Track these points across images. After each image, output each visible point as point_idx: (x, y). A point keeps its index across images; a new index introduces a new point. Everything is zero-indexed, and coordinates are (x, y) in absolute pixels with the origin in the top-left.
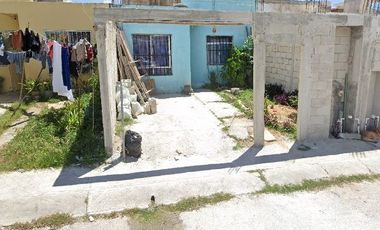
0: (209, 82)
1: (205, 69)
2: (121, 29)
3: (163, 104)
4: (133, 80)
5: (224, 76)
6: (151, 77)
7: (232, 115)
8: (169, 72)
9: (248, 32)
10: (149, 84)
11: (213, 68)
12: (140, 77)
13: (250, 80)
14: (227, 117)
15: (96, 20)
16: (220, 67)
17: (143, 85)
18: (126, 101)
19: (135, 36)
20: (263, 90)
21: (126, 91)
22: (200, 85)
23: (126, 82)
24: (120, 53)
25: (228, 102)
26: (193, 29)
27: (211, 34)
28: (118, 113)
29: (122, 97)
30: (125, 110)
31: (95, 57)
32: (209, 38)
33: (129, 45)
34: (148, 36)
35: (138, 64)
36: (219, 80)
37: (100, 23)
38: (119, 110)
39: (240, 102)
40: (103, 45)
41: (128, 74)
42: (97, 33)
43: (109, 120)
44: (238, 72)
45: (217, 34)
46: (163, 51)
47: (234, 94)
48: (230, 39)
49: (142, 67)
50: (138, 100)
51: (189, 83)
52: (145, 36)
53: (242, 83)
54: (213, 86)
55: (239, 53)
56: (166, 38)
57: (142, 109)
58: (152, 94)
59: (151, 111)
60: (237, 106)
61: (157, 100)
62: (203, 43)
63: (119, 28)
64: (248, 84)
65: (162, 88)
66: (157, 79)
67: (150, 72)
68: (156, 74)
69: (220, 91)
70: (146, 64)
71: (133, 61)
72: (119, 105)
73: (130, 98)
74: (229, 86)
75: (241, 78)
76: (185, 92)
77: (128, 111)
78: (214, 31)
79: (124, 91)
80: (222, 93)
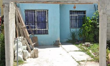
0: (71, 39)
1: (68, 31)
2: (18, 7)
3: (42, 52)
4: (25, 37)
5: (80, 35)
6: (36, 35)
7: (85, 59)
8: (46, 33)
9: (96, 8)
10: (34, 40)
11: (74, 30)
12: (29, 35)
13: (97, 38)
14: (82, 61)
15: (4, 2)
16: (78, 29)
17: (30, 40)
18: (20, 50)
19: (26, 11)
20: (105, 45)
21: (20, 44)
22: (65, 40)
23: (21, 38)
24: (17, 20)
25: (83, 51)
26: (61, 7)
27: (73, 9)
28: (15, 57)
29: (17, 47)
30: (19, 55)
31: (3, 23)
32: (71, 12)
33: (22, 16)
34: (34, 10)
35: (28, 28)
36: (78, 38)
37: (6, 3)
38: (16, 55)
39: (90, 51)
40: (8, 16)
41: (21, 33)
42: (4, 9)
43: (9, 61)
44: (89, 33)
45: (76, 9)
46: (43, 20)
47: (87, 46)
48: (84, 12)
49: (30, 29)
50: (27, 49)
51: (59, 39)
52: (32, 10)
53: (92, 39)
54: (73, 41)
55: (90, 21)
56: (45, 13)
57: (29, 55)
58: (35, 46)
59: (35, 56)
60: (89, 54)
61: (39, 50)
62: (68, 15)
63: (17, 6)
64: (96, 40)
65: (42, 42)
66: (39, 36)
67: (35, 32)
68: (39, 34)
69: (78, 44)
70: (32, 27)
71: (25, 26)
72: (16, 52)
73: (22, 48)
74: (84, 41)
75: (91, 36)
76: (56, 45)
77: (21, 56)
78: (75, 8)
79: (19, 44)
80: (79, 46)
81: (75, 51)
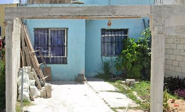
0: (102, 72)
1: (98, 59)
2: (25, 24)
3: (57, 90)
4: (33, 67)
5: (118, 66)
6: (48, 65)
7: (126, 105)
8: (64, 61)
9: (146, 24)
10: (46, 71)
11: (108, 58)
12: (38, 65)
13: (147, 72)
14: (120, 108)
15: (6, 17)
16: (114, 58)
17: (41, 71)
18: (26, 85)
19: (36, 30)
21: (26, 76)
22: (94, 74)
23: (26, 69)
24: (23, 44)
25: (122, 92)
27: (107, 27)
28: (18, 94)
29: (22, 81)
30: (24, 93)
31: (3, 47)
32: (104, 31)
33: (30, 37)
34: (48, 29)
35: (37, 54)
36: (114, 70)
37: (9, 20)
38: (20, 92)
39: (135, 93)
40: (10, 38)
41: (28, 62)
42: (6, 28)
43: (11, 99)
44: (133, 64)
45: (112, 27)
46: (59, 42)
47: (129, 85)
48: (126, 31)
49: (41, 56)
50: (36, 85)
51: (83, 72)
52: (44, 29)
53: (139, 75)
54: (106, 75)
55: (135, 45)
56: (63, 32)
57: (39, 93)
58: (48, 81)
59: (46, 96)
60: (132, 98)
61: (53, 86)
62: (98, 36)
63: (24, 23)
64: (145, 75)
65: (57, 75)
66: (53, 67)
67: (47, 61)
68: (53, 63)
69: (114, 81)
70: (44, 54)
71: (33, 51)
72: (20, 88)
73: (29, 83)
74: (124, 77)
75: (137, 70)
76: (79, 80)
77: (26, 94)
78: (109, 24)
79: (24, 77)
80: (116, 83)
81: (108, 91)
